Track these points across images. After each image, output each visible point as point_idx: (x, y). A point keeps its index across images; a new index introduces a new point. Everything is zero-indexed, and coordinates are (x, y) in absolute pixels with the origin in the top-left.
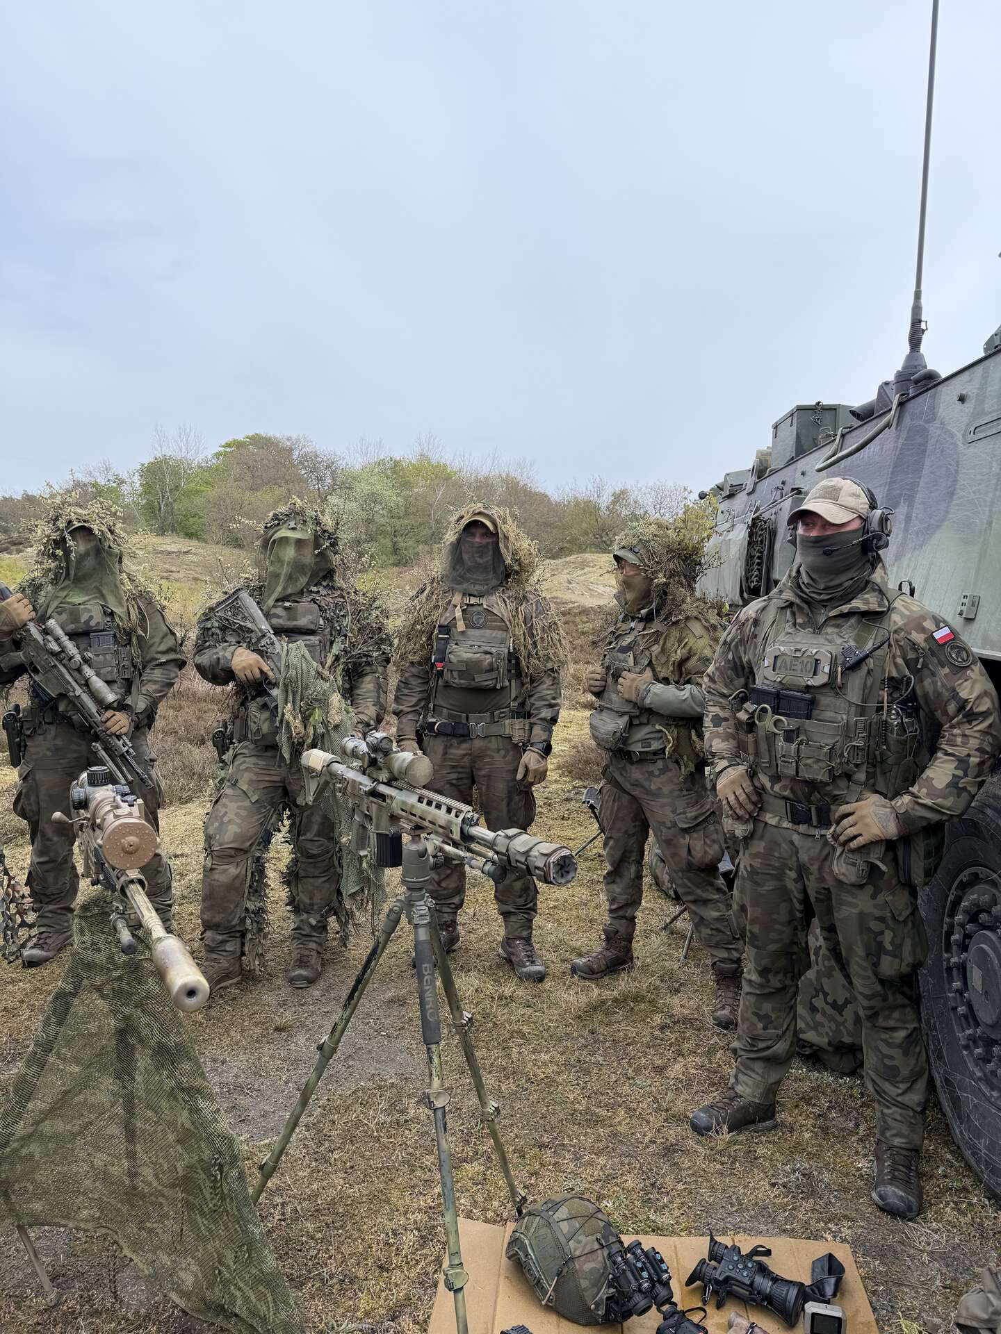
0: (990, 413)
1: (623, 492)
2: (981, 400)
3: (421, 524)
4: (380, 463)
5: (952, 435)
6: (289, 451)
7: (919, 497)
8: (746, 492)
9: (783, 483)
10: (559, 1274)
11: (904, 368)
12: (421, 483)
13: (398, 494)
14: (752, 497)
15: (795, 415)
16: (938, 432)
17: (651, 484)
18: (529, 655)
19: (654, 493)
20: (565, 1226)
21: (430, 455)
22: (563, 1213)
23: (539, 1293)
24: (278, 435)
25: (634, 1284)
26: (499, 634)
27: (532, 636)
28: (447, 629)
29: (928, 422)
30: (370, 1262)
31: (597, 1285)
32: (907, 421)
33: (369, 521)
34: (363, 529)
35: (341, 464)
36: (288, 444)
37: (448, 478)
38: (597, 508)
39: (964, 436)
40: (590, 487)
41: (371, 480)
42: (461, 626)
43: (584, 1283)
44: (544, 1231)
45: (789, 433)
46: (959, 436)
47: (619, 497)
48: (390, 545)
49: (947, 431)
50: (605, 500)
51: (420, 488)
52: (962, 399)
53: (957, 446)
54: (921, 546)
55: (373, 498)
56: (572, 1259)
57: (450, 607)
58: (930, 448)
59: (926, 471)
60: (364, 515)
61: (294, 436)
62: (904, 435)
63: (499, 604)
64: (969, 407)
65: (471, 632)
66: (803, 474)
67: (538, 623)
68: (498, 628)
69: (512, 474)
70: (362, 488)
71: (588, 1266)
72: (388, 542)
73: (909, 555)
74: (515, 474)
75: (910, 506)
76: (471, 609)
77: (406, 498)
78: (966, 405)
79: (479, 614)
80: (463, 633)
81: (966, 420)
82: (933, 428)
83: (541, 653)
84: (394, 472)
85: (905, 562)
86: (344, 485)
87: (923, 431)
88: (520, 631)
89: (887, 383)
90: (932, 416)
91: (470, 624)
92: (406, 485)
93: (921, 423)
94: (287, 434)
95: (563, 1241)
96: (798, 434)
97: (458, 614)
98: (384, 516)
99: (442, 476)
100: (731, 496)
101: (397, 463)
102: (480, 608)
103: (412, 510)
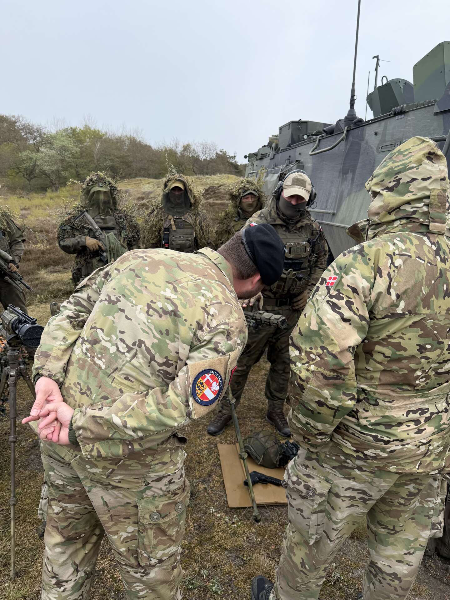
0: (388, 141)
1: (188, 146)
2: (384, 135)
3: (89, 162)
4: (66, 130)
5: (371, 148)
6: (15, 122)
7: (358, 171)
8: (270, 158)
9: (290, 157)
10: (264, 454)
11: (348, 115)
12: (88, 140)
13: (77, 147)
14: (272, 160)
15: (291, 125)
16: (365, 145)
17: (200, 142)
18: (201, 237)
19: (202, 146)
20: (263, 439)
21: (90, 126)
22: (261, 435)
23: (257, 461)
24: (7, 115)
25: (291, 452)
26: (189, 231)
27: (202, 229)
28: (167, 229)
29: (361, 140)
30: (194, 462)
31: (276, 455)
32: (351, 138)
33: (62, 161)
34: (60, 165)
35: (45, 131)
36: (14, 119)
37: (101, 138)
38: (176, 153)
39: (377, 149)
40: (172, 143)
41: (62, 139)
42: (174, 228)
43: (272, 456)
44: (257, 442)
45: (288, 133)
46: (375, 148)
47: (186, 148)
48: (75, 172)
49: (369, 146)
50: (179, 150)
51: (88, 142)
52: (376, 134)
53: (374, 153)
54: (359, 191)
55: (63, 149)
56: (267, 449)
57: (168, 220)
58: (362, 151)
59: (360, 160)
60: (60, 157)
61: (16, 115)
62: (349, 144)
63: (189, 218)
64: (379, 137)
65: (179, 230)
66: (300, 154)
67: (204, 224)
68: (190, 228)
69: (132, 135)
70: (58, 143)
71: (273, 450)
72: (73, 171)
73: (353, 194)
74: (134, 135)
75: (354, 174)
76: (177, 220)
77: (81, 148)
78: (378, 136)
79: (181, 222)
80: (175, 231)
81: (378, 142)
82: (363, 144)
83: (206, 237)
84: (73, 135)
85: (352, 196)
86: (47, 141)
87: (359, 145)
88: (198, 228)
89: (340, 120)
90: (362, 138)
91: (178, 227)
92: (81, 141)
93: (357, 140)
94: (13, 114)
95: (263, 443)
96: (292, 134)
97: (173, 223)
98: (69, 157)
99: (97, 136)
100: (261, 159)
101: (74, 130)
102: (181, 220)
103: (84, 154)
